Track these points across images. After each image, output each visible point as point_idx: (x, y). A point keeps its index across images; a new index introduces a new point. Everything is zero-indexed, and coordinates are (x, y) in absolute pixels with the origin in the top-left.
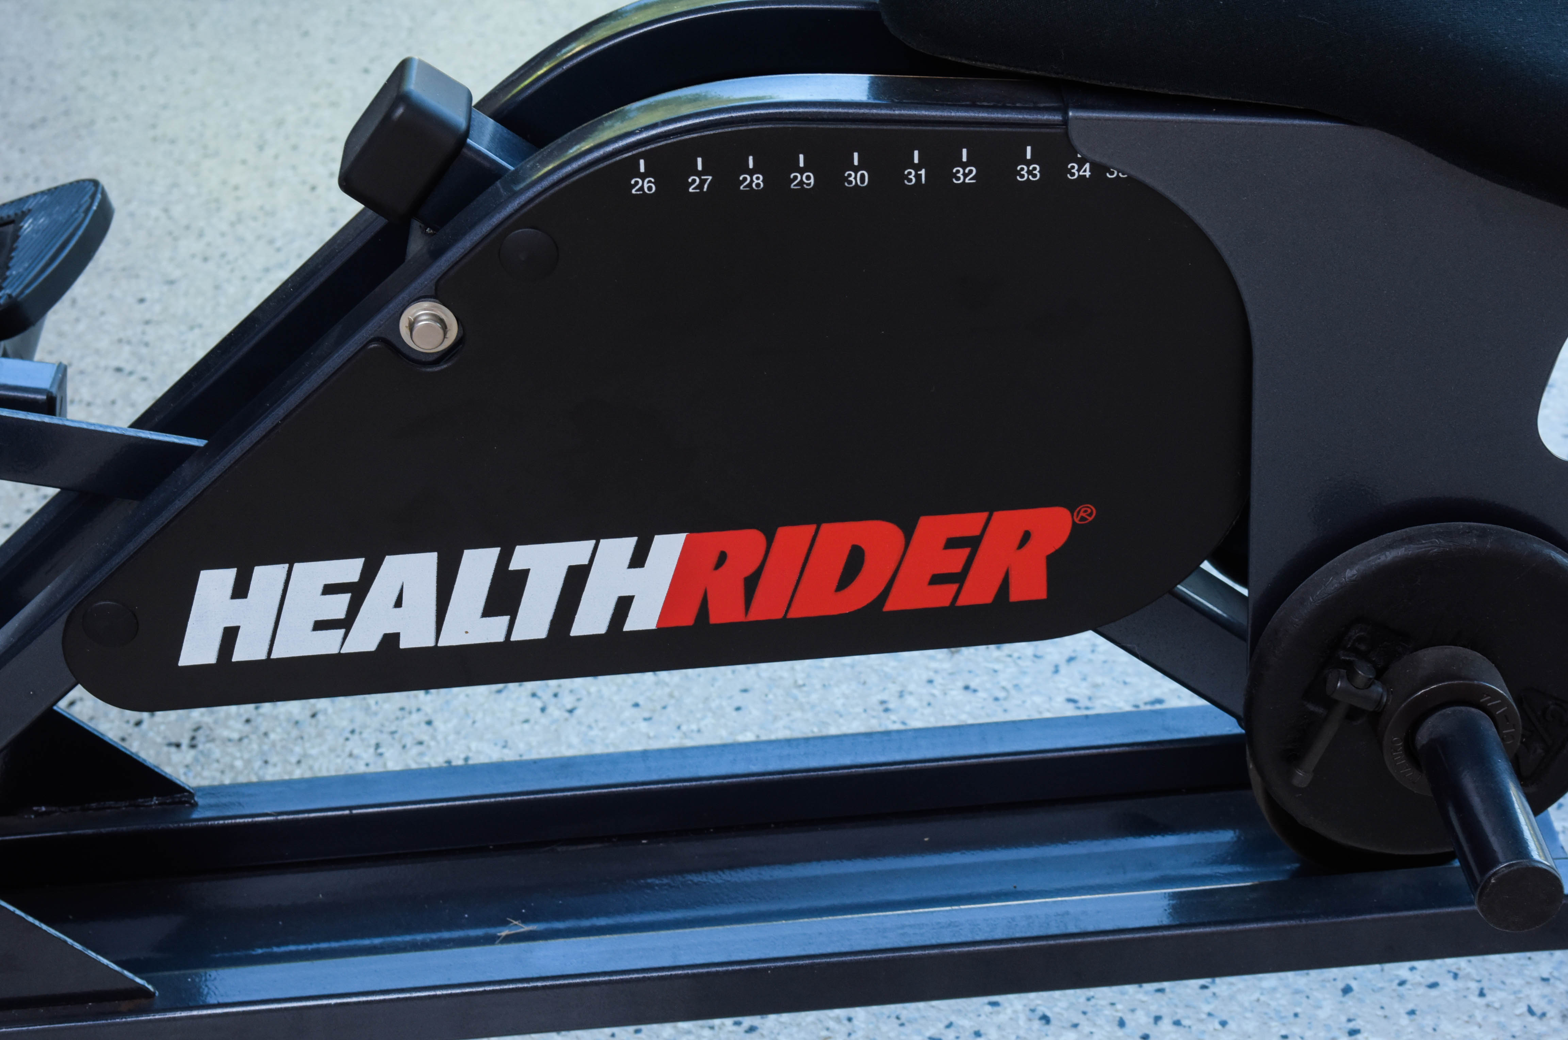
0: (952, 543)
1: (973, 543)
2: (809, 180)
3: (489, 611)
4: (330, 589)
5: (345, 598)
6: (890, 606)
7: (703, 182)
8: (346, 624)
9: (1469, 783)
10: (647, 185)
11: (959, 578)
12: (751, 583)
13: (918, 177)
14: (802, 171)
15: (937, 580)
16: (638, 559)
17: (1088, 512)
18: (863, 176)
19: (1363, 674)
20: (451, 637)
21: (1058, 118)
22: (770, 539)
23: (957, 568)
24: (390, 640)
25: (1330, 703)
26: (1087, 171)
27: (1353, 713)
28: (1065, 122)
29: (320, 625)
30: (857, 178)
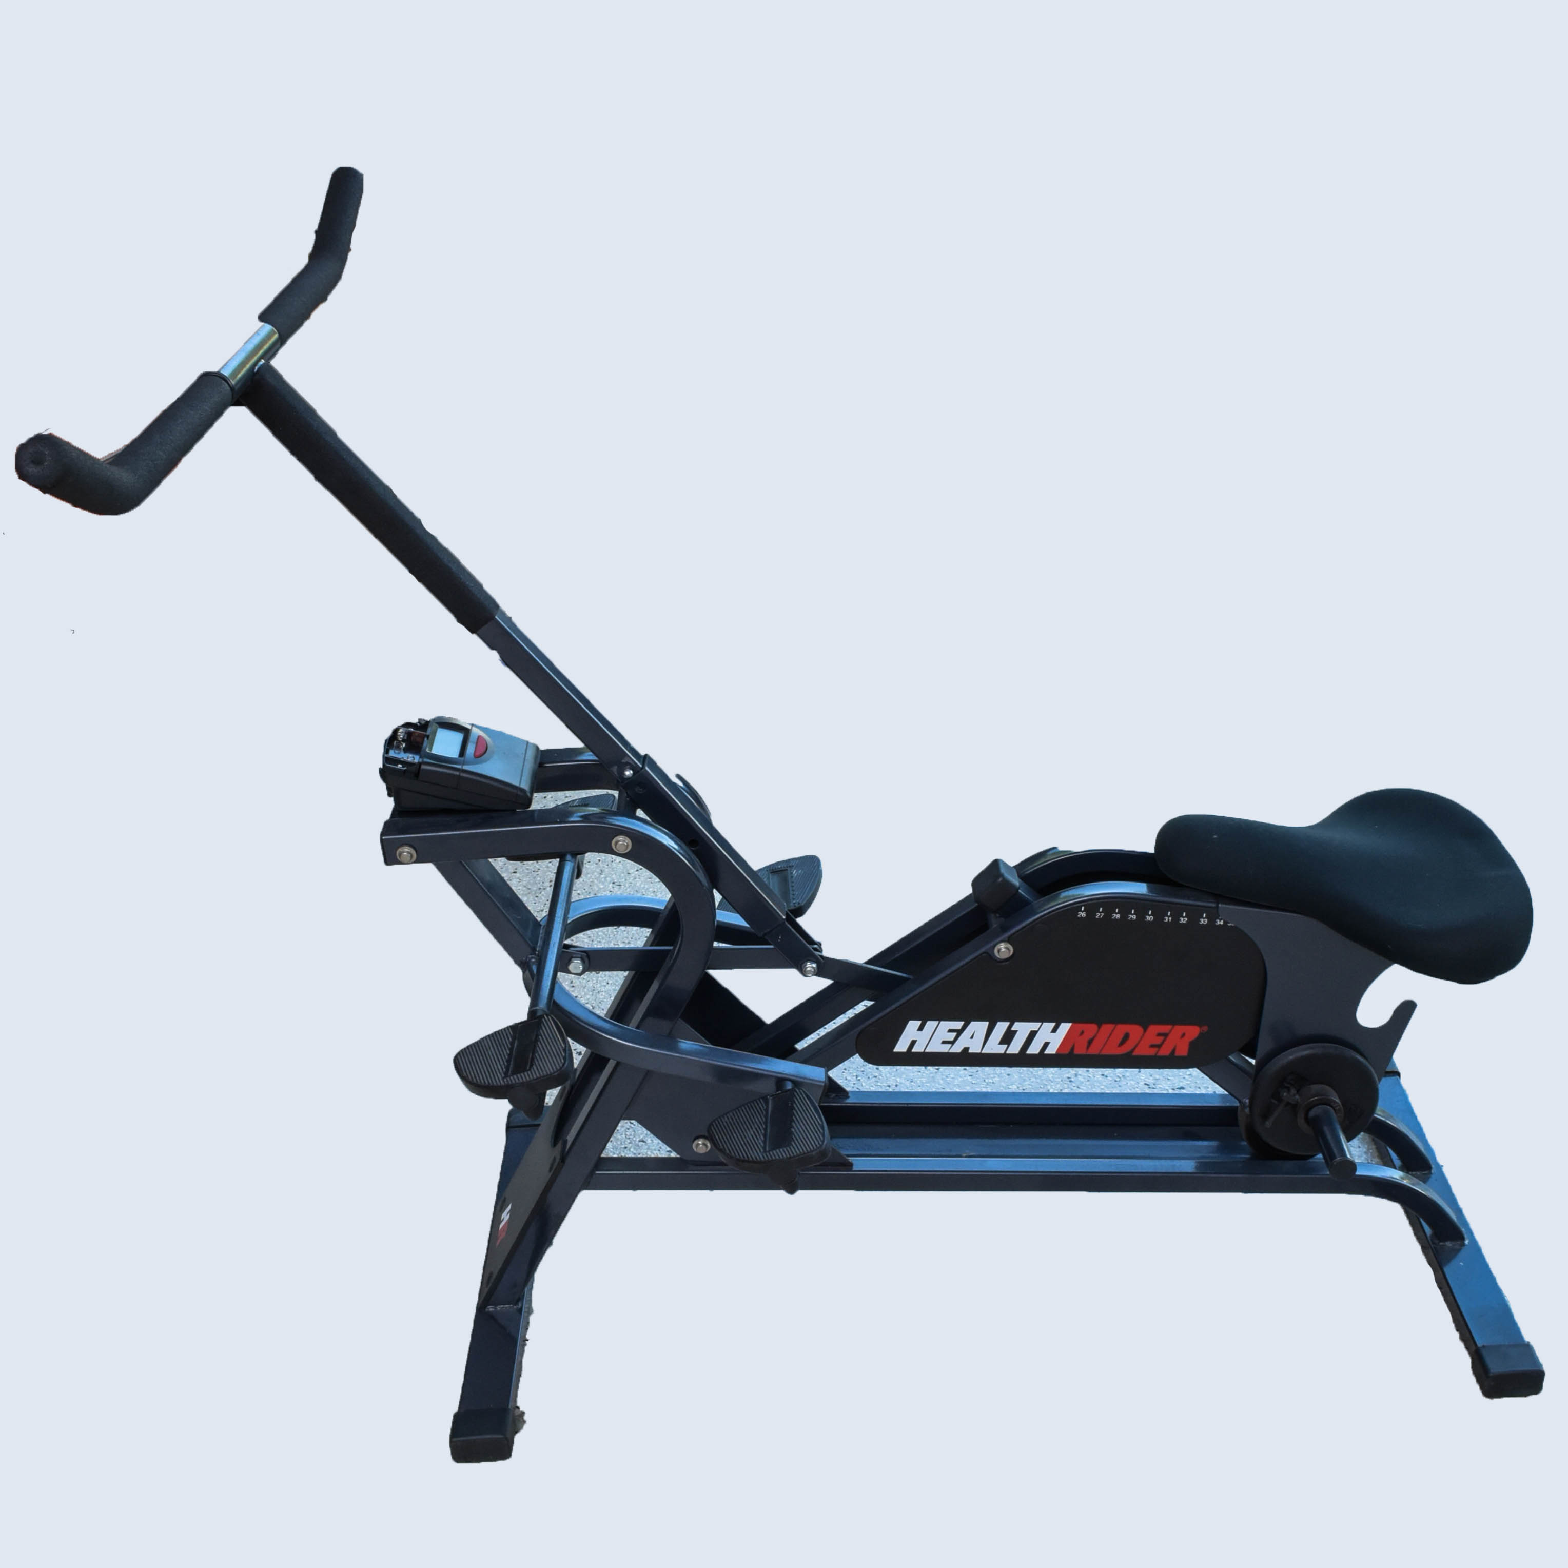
0: (1159, 1035)
1: (1166, 1035)
2: (1134, 917)
3: (1001, 1043)
4: (950, 1031)
5: (955, 1034)
6: (1134, 1054)
7: (1101, 915)
8: (952, 1043)
9: (1326, 1129)
10: (1083, 914)
11: (1159, 1046)
12: (1090, 1042)
13: (1169, 920)
14: (1132, 914)
15: (1152, 1046)
16: (1054, 1030)
17: (1205, 1028)
18: (1151, 918)
19: (1293, 1091)
20: (987, 1050)
21: (1214, 905)
22: (1099, 1028)
23: (1159, 1043)
24: (966, 1049)
25: (1280, 1100)
26: (1222, 923)
27: (1288, 1104)
28: (1217, 907)
29: (944, 1042)
30: (1149, 918)
